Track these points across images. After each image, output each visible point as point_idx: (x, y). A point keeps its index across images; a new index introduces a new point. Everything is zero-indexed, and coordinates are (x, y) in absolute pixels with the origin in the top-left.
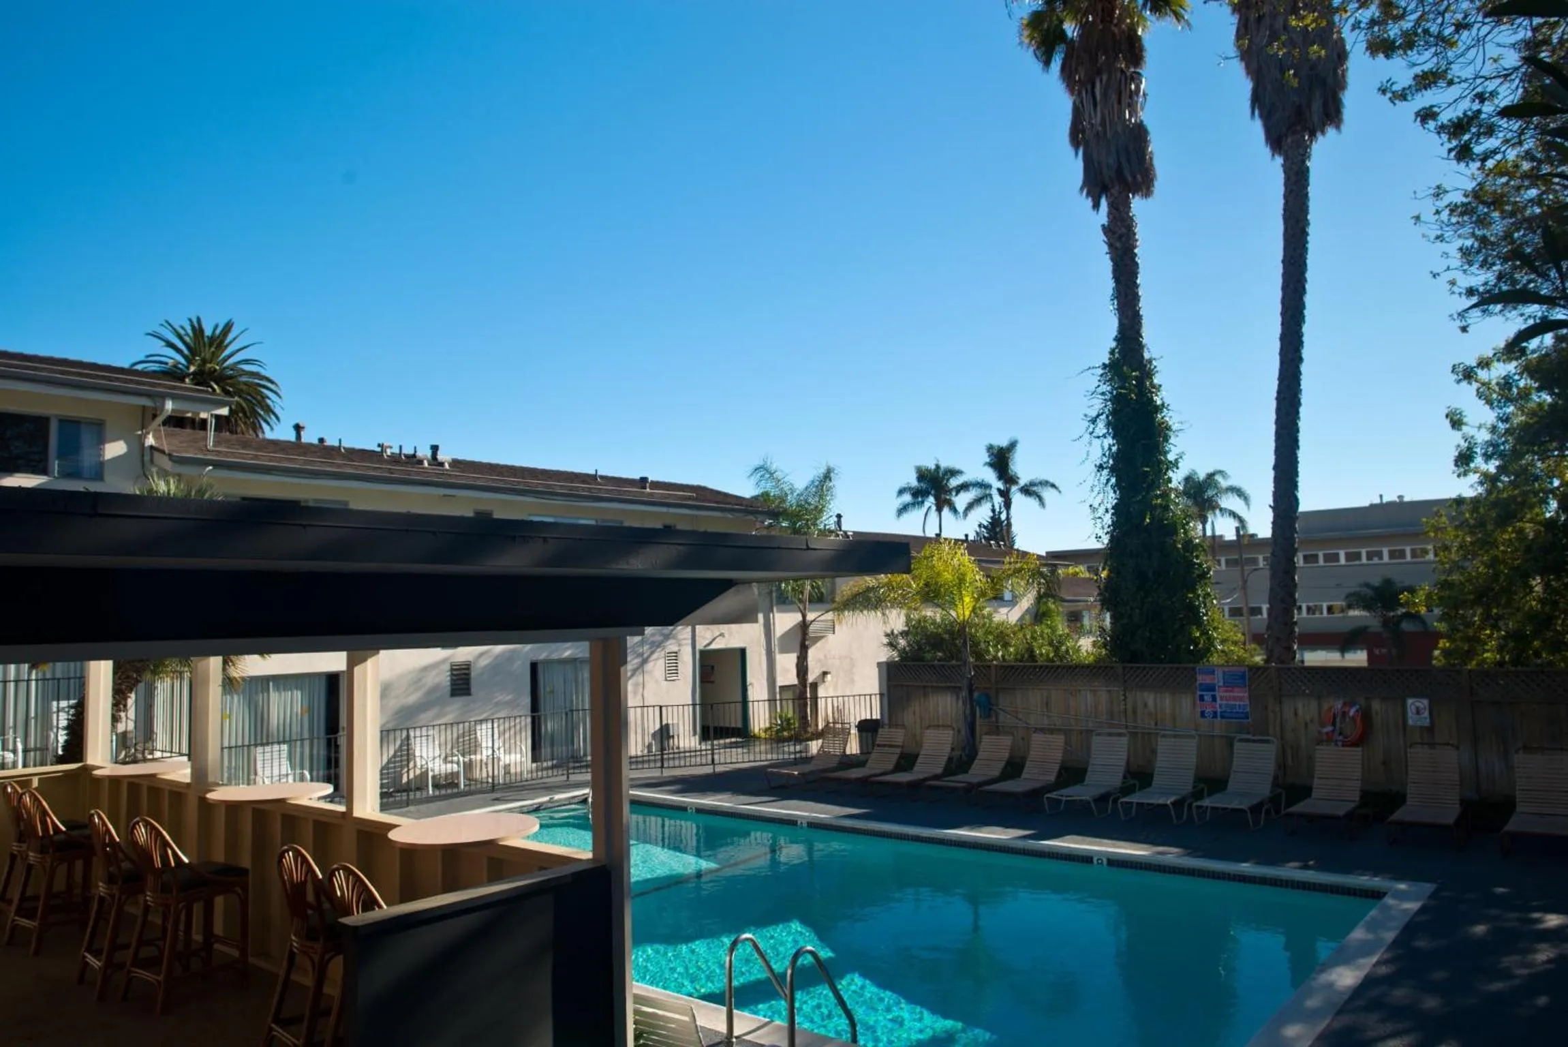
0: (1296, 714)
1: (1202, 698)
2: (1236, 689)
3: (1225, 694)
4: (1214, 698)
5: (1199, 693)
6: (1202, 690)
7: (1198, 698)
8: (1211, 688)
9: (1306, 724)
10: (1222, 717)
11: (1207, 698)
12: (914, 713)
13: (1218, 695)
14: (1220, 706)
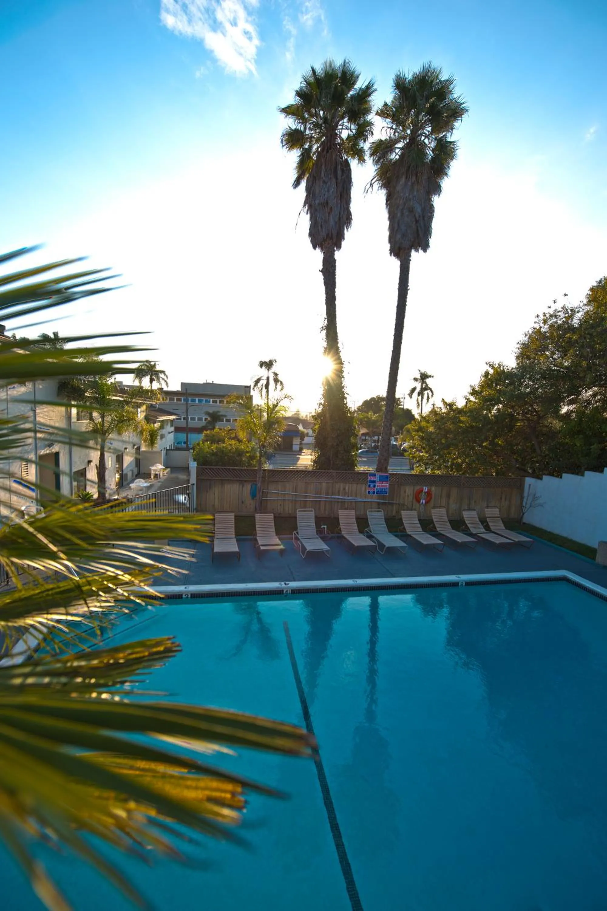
0: (405, 492)
1: (369, 486)
2: (384, 483)
3: (379, 484)
4: (374, 486)
5: (369, 484)
6: (369, 483)
7: (368, 486)
8: (374, 482)
9: (408, 496)
10: (377, 493)
11: (372, 485)
12: (214, 494)
13: (376, 485)
14: (377, 489)
